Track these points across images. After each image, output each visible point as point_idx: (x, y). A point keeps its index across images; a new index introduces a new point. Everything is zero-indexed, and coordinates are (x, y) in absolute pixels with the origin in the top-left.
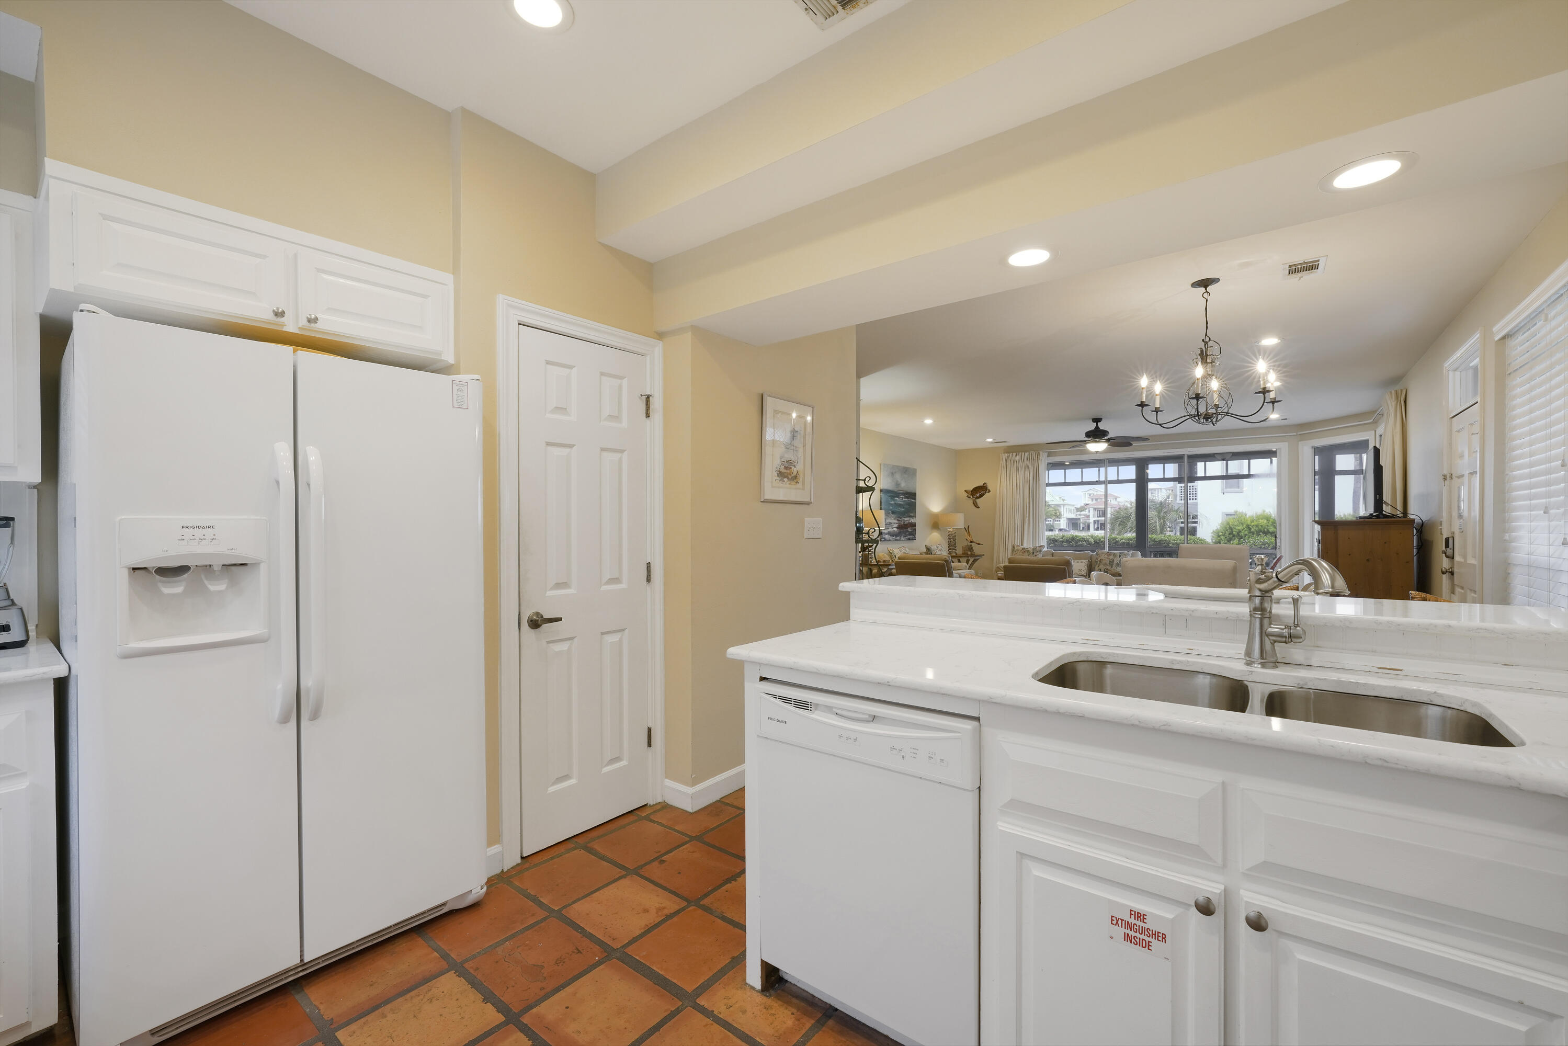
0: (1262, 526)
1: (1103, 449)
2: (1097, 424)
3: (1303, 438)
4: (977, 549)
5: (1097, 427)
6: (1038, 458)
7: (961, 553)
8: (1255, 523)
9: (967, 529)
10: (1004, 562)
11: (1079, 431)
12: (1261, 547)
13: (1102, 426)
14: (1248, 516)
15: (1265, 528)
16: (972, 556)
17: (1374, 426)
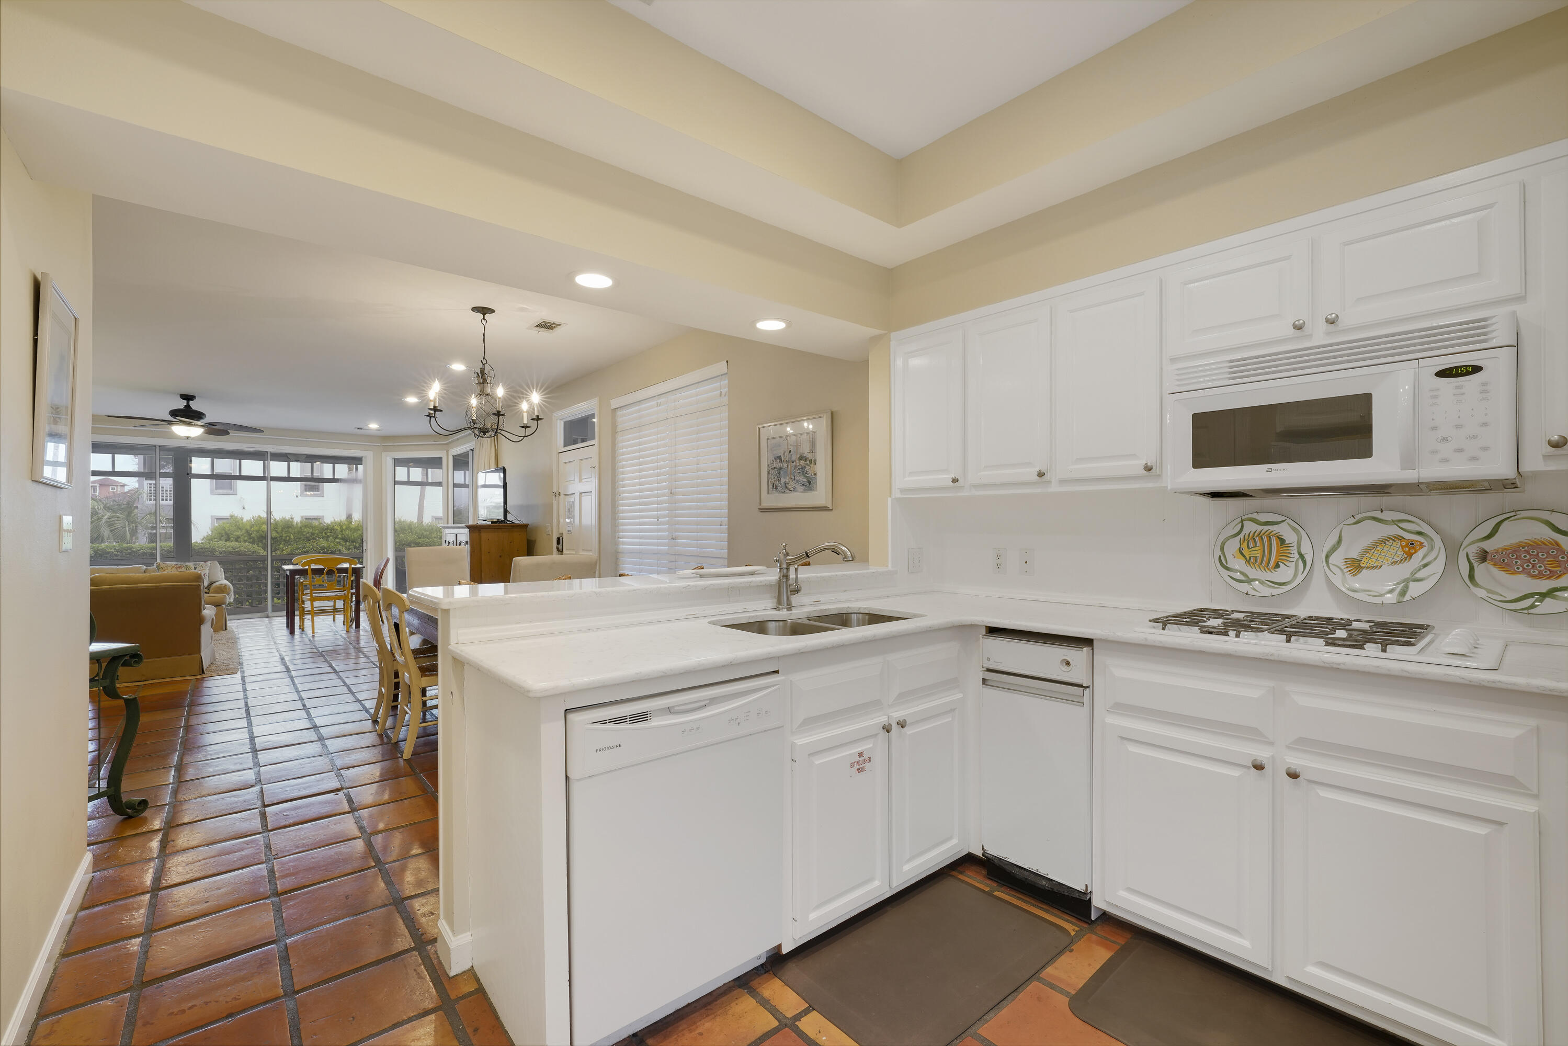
0: (263, 531)
1: (199, 434)
2: (188, 403)
3: (386, 449)
5: (188, 406)
11: (162, 408)
13: (194, 405)
14: (244, 520)
17: (447, 446)
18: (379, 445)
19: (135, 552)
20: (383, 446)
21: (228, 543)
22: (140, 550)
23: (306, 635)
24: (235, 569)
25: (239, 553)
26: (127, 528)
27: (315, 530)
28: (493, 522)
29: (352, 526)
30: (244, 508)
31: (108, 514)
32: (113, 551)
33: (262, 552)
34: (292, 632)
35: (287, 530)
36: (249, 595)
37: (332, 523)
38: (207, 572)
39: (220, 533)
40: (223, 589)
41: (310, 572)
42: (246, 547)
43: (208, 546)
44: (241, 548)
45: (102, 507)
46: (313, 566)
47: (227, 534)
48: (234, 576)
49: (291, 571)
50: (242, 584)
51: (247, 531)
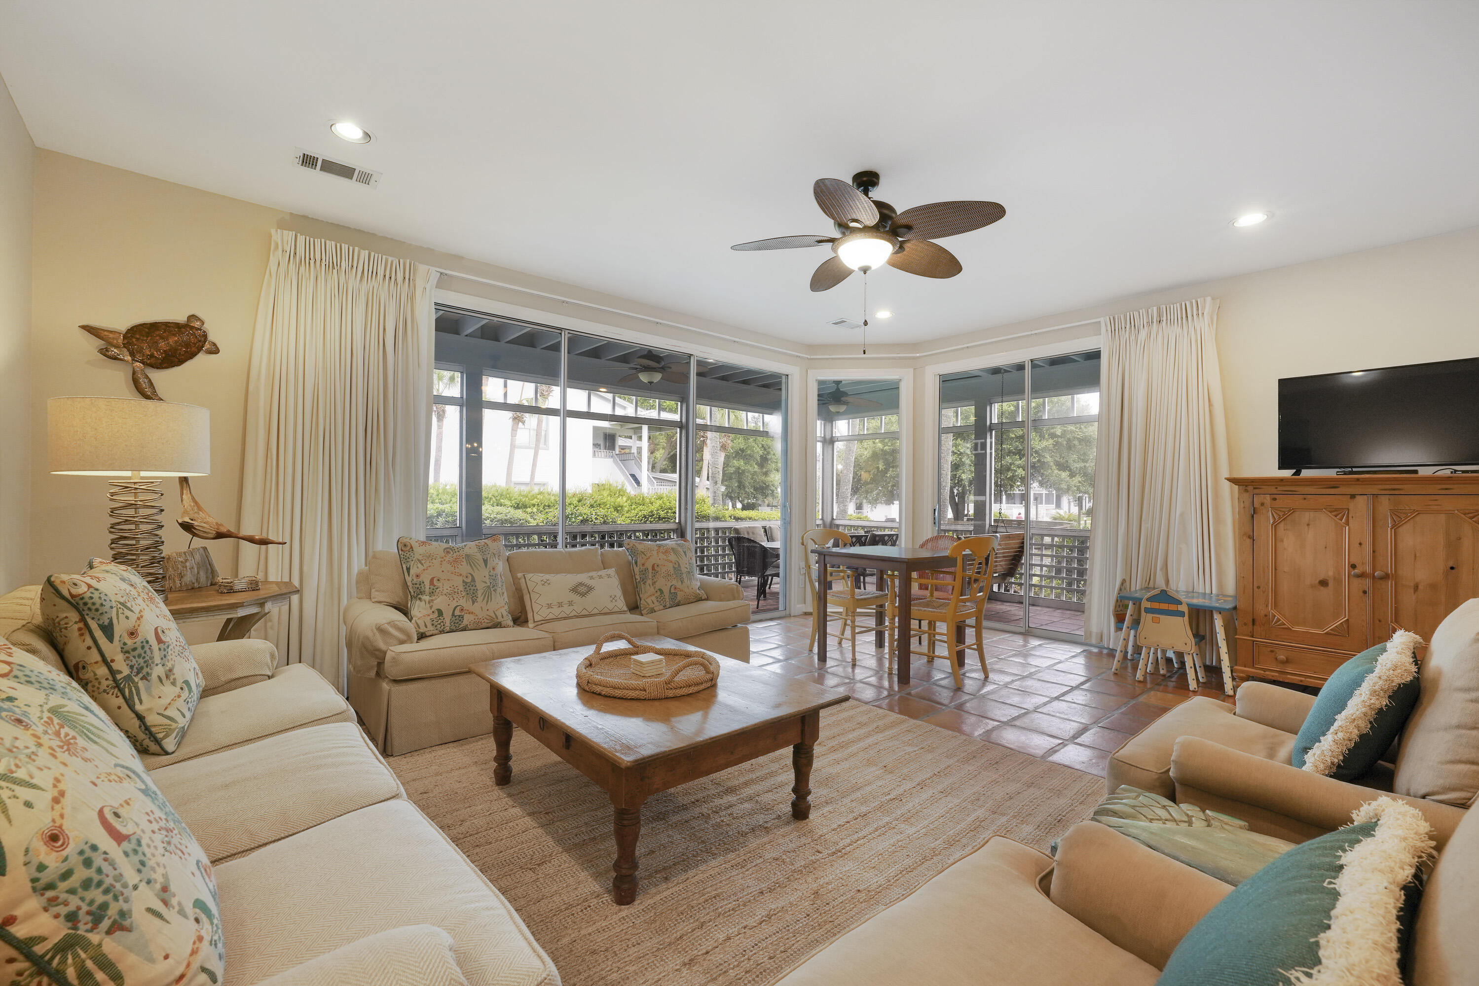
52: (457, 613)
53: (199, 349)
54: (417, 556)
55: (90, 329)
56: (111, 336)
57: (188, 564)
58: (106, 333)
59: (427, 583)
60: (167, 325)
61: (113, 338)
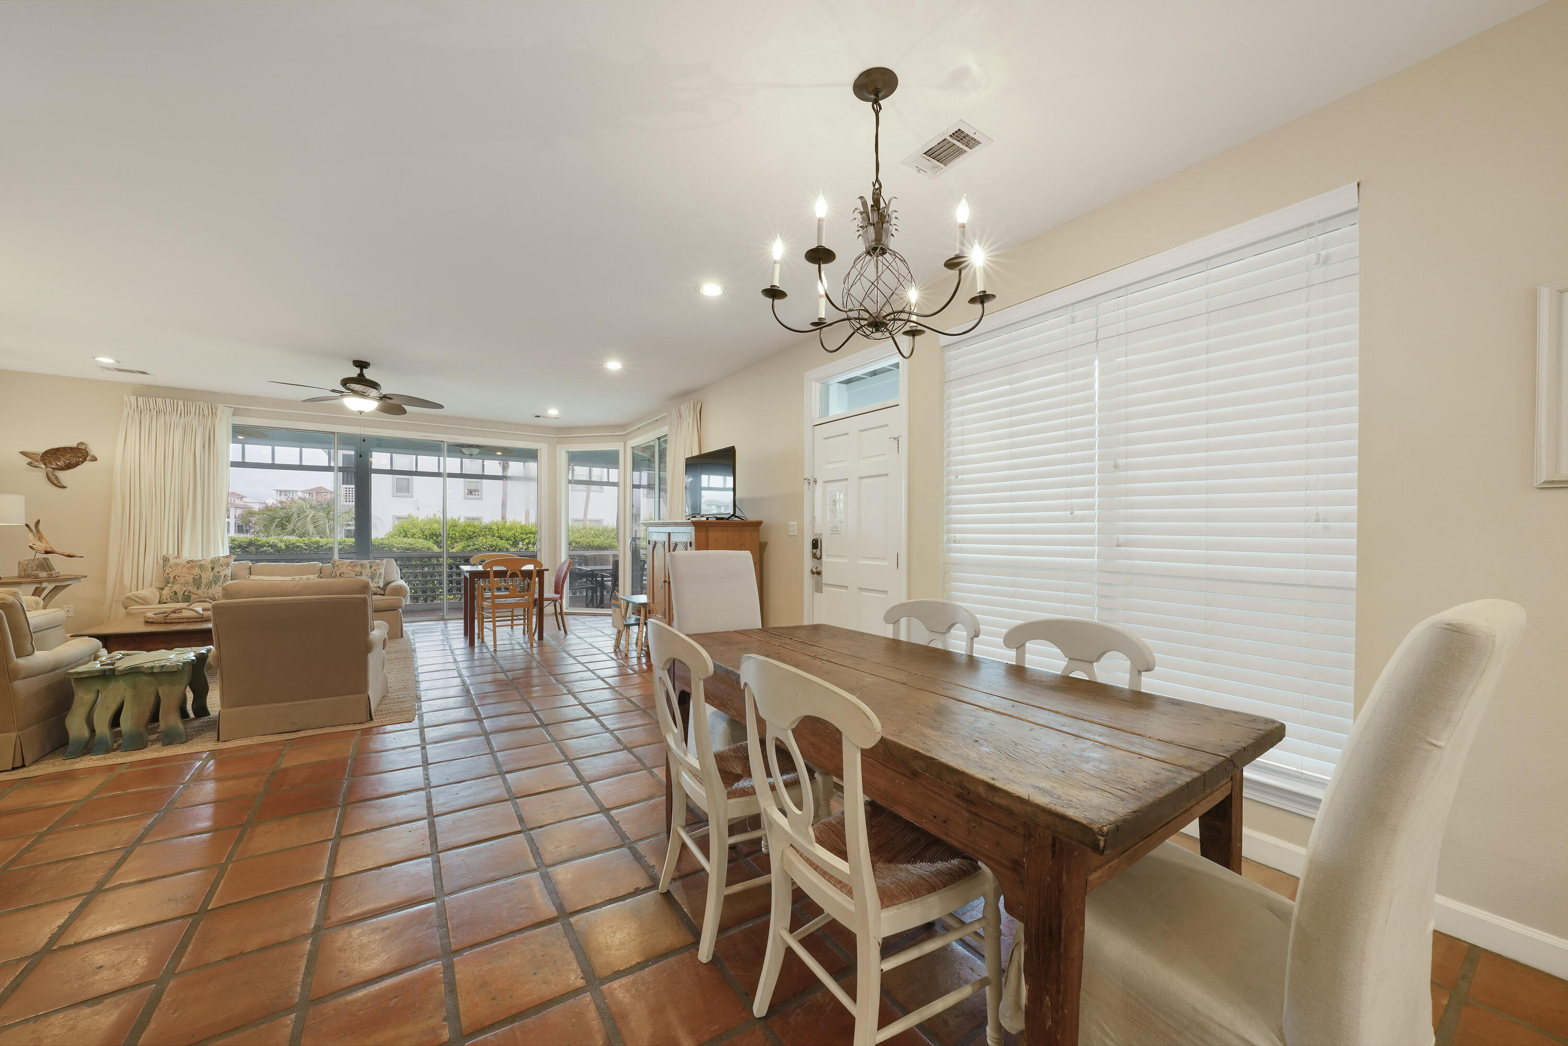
0: (434, 530)
2: (361, 371)
3: (563, 441)
4: (60, 565)
5: (361, 375)
6: (214, 414)
7: (16, 574)
8: (428, 526)
9: (35, 528)
10: (134, 587)
11: (331, 374)
12: (489, 550)
13: (369, 374)
14: (419, 519)
15: (437, 531)
16: (50, 579)
17: (624, 438)
18: (554, 436)
19: (322, 546)
20: (558, 437)
21: (405, 540)
22: (326, 545)
23: (487, 648)
24: (411, 565)
25: (415, 550)
26: (327, 525)
27: (476, 529)
28: (718, 519)
29: (506, 526)
30: (418, 509)
31: (313, 513)
32: (302, 545)
33: (436, 549)
34: (472, 644)
35: (453, 528)
36: (424, 592)
37: (490, 523)
38: (383, 571)
39: (399, 531)
40: (399, 591)
41: (492, 574)
42: (421, 543)
43: (386, 542)
44: (417, 545)
45: (309, 506)
46: (495, 568)
47: (405, 531)
48: (410, 573)
49: (471, 573)
50: (418, 581)
51: (421, 529)
52: (186, 593)
53: (85, 460)
54: (170, 564)
55: (23, 453)
56: (34, 456)
57: (29, 565)
58: (31, 455)
59: (172, 578)
60: (65, 449)
61: (35, 457)
